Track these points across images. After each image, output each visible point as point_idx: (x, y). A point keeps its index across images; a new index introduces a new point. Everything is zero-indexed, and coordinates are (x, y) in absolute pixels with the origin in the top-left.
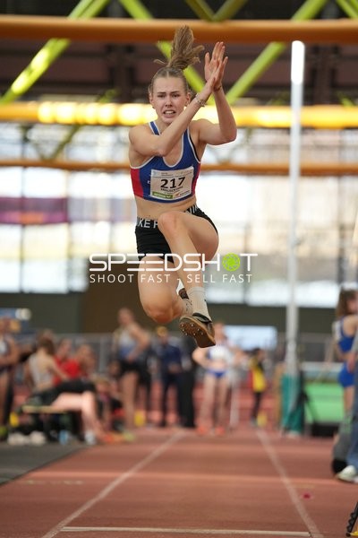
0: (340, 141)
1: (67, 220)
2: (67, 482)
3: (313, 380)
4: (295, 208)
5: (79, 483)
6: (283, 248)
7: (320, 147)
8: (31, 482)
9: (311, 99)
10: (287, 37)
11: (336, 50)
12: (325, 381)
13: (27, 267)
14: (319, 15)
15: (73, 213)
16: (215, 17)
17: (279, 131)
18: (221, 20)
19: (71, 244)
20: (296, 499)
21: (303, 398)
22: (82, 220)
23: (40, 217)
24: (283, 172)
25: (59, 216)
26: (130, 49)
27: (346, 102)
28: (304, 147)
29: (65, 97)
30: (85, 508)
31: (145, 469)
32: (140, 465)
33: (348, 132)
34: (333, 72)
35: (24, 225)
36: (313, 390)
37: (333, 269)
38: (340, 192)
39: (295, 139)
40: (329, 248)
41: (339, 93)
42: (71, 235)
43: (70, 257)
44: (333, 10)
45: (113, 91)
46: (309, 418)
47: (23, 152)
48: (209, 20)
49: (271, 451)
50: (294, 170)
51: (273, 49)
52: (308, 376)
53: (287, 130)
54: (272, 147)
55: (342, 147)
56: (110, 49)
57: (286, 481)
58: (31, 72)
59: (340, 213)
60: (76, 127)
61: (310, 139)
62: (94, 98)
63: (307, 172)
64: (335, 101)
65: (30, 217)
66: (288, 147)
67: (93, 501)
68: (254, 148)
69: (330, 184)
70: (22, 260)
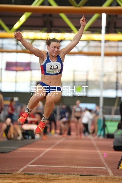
0: (117, 45)
1: (30, 70)
2: (30, 152)
3: (108, 120)
4: (103, 66)
5: (33, 152)
6: (99, 78)
7: (111, 47)
8: (18, 151)
9: (108, 31)
10: (101, 12)
11: (116, 16)
12: (112, 120)
13: (17, 84)
14: (111, 5)
15: (32, 67)
16: (78, 5)
17: (98, 42)
18: (80, 6)
19: (32, 77)
20: (101, 158)
21: (104, 126)
22: (35, 69)
23: (22, 68)
24: (99, 55)
25: (28, 68)
26: (51, 15)
27: (119, 32)
28: (106, 47)
29: (30, 31)
30: (35, 159)
31: (55, 147)
32: (53, 146)
33: (120, 42)
34: (115, 23)
35: (17, 71)
36: (108, 124)
37: (115, 86)
38: (117, 61)
39: (103, 44)
40: (113, 79)
41: (117, 30)
42: (31, 74)
43: (31, 81)
44: (115, 3)
45: (45, 29)
46: (106, 132)
47: (17, 48)
48: (76, 6)
49: (94, 142)
50: (102, 54)
51: (96, 16)
52: (106, 119)
53: (100, 41)
54: (96, 47)
55: (118, 47)
56: (44, 15)
57: (99, 151)
58: (20, 22)
59: (117, 68)
60: (33, 40)
61: (107, 44)
62: (39, 31)
63: (107, 55)
64: (116, 32)
65: (19, 68)
66: (100, 47)
67: (38, 157)
68: (90, 47)
69: (114, 58)
70: (16, 82)
